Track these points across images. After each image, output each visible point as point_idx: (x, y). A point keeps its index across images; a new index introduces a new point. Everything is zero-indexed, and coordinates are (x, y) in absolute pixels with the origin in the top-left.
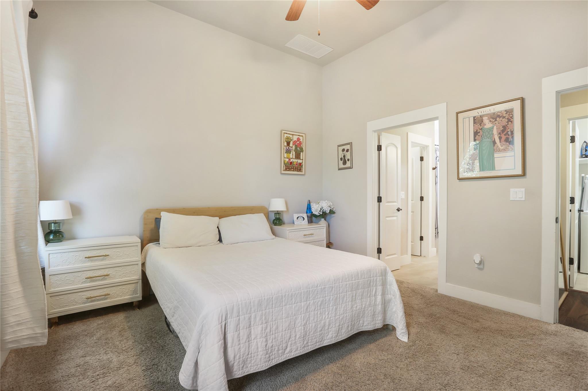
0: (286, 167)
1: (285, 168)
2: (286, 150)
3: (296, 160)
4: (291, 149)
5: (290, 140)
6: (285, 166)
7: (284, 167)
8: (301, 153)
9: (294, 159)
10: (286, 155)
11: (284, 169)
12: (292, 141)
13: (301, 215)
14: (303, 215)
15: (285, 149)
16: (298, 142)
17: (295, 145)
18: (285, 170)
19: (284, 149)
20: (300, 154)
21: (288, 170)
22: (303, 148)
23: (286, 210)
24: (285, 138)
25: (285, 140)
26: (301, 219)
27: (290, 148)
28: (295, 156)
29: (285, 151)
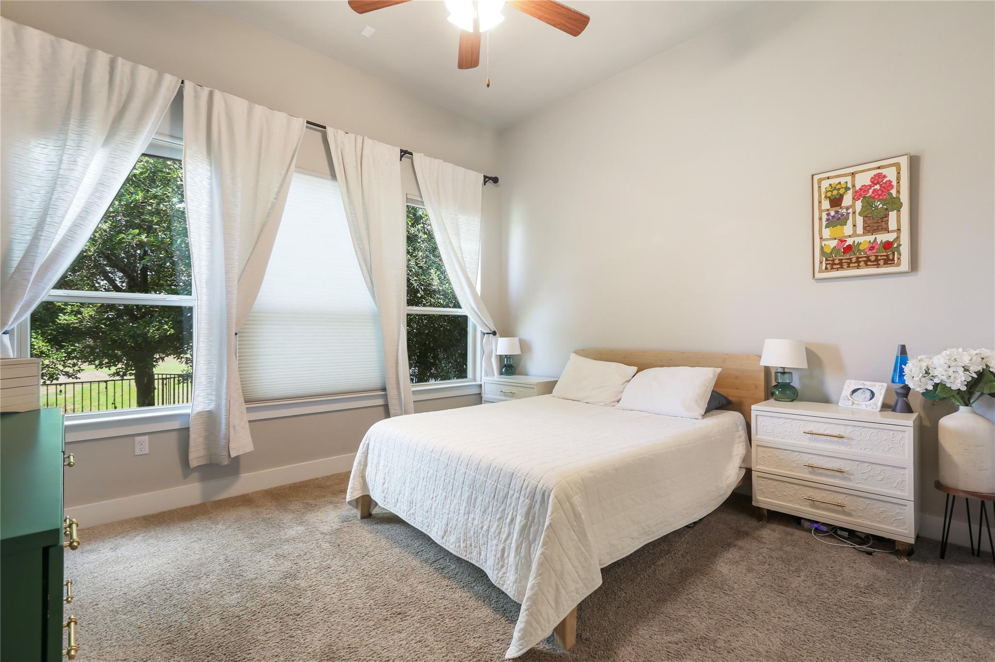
0: (831, 262)
1: (826, 264)
2: (828, 220)
3: (871, 238)
4: (848, 214)
5: (842, 191)
6: (827, 260)
7: (821, 263)
8: (893, 215)
9: (859, 236)
10: (827, 233)
11: (824, 268)
12: (850, 192)
13: (868, 384)
14: (873, 386)
15: (824, 217)
16: (878, 187)
17: (865, 197)
18: (826, 268)
19: (820, 219)
20: (887, 216)
21: (838, 269)
22: (898, 198)
23: (805, 366)
24: (823, 190)
25: (823, 196)
26: (863, 396)
27: (844, 210)
28: (865, 228)
29: (824, 223)
